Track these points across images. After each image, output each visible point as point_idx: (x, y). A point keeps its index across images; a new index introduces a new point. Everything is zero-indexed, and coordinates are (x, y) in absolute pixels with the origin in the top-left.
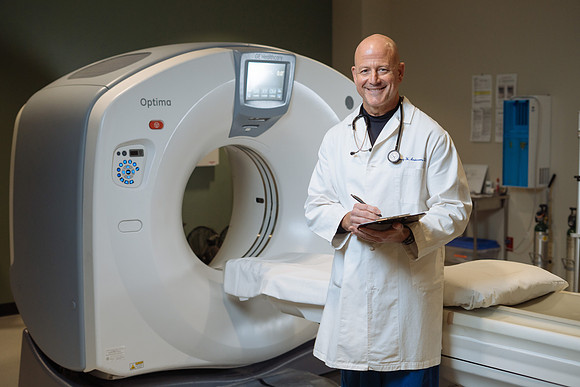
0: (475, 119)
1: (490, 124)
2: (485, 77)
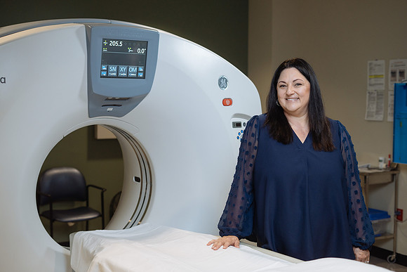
0: (369, 100)
1: (383, 105)
2: (379, 62)
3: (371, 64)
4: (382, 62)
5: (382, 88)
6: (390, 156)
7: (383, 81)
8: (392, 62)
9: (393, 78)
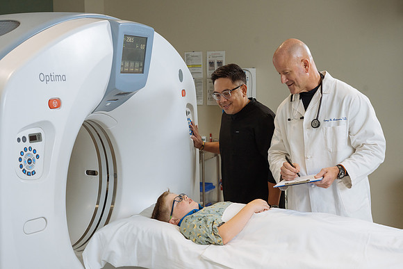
1: (202, 91)
2: (196, 54)
3: (187, 55)
4: (199, 53)
5: (201, 76)
6: (211, 135)
7: (201, 70)
8: (209, 53)
9: (211, 68)
